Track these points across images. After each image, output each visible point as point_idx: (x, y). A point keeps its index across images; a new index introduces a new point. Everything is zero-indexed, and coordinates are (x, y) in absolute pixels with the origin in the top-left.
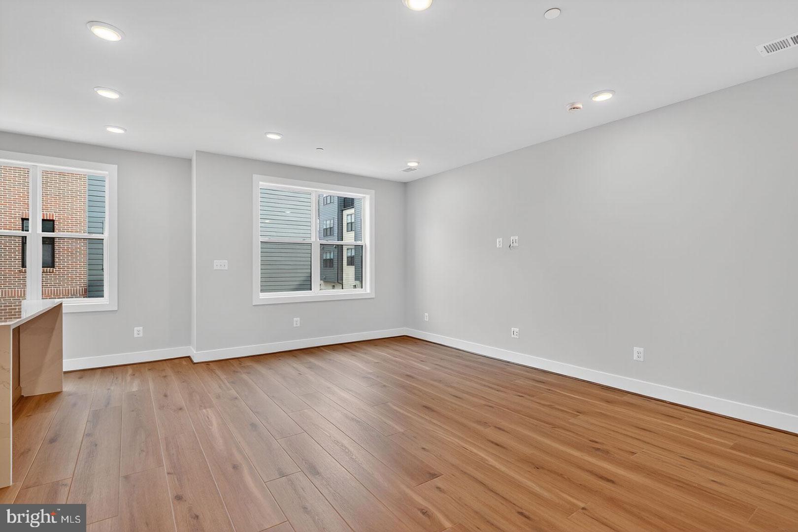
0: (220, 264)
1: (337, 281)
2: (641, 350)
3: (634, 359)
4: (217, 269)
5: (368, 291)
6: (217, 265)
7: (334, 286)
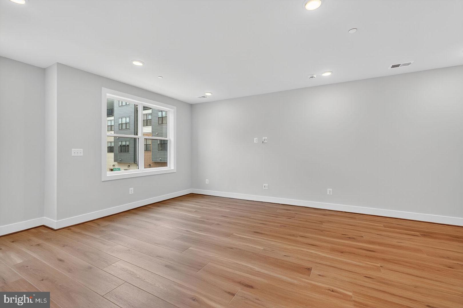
0: (77, 152)
1: (133, 162)
2: (331, 190)
3: (328, 194)
4: (75, 155)
5: (172, 168)
6: (74, 153)
7: (129, 166)
